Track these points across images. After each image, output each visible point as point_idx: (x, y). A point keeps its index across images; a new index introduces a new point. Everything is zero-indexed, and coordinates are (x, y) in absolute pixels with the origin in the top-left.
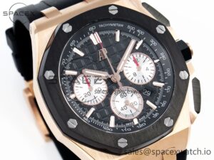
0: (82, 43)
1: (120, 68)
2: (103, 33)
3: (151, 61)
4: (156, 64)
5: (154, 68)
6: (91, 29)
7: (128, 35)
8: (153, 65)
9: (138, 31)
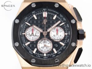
0: (38, 14)
1: (48, 30)
2: (49, 13)
3: (64, 33)
4: (65, 35)
5: (63, 36)
6: (44, 9)
7: (59, 18)
8: (64, 35)
9: (64, 18)
